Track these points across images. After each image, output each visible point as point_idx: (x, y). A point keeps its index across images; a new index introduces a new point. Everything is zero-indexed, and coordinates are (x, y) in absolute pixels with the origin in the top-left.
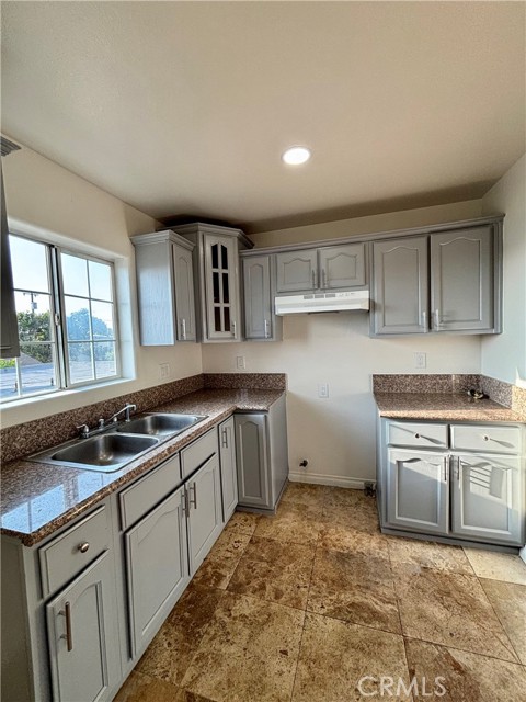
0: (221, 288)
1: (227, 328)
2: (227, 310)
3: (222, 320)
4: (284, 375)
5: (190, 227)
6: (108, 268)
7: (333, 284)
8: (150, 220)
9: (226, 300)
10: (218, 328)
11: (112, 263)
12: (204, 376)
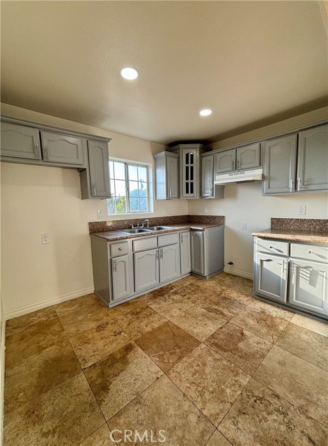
0: (190, 173)
1: (192, 192)
2: (192, 184)
3: (190, 189)
4: (224, 217)
5: (177, 147)
6: (145, 169)
7: (243, 167)
8: (163, 146)
9: (192, 179)
10: (187, 192)
11: (147, 167)
12: (188, 216)
